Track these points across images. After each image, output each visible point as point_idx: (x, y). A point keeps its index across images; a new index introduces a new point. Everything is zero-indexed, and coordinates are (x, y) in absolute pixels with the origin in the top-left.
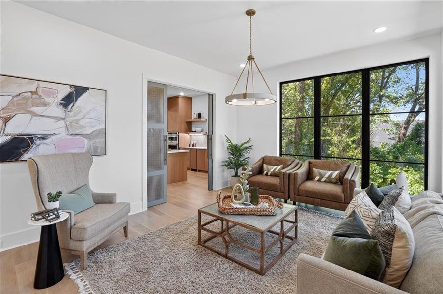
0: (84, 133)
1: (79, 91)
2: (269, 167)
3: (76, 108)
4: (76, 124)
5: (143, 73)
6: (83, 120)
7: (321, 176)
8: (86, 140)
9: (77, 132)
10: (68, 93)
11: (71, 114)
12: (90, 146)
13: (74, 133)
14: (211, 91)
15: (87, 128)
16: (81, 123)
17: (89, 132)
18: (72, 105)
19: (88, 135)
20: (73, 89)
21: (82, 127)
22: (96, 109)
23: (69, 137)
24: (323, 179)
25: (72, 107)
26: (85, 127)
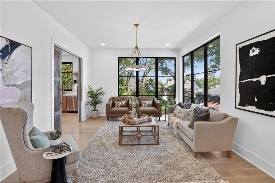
0: (17, 84)
1: (13, 45)
2: (119, 102)
3: (11, 61)
4: (11, 75)
5: (51, 38)
6: (16, 72)
7: (145, 104)
8: (19, 91)
9: (12, 83)
10: (4, 46)
11: (7, 65)
12: (22, 96)
13: (9, 83)
14: (81, 57)
15: (19, 80)
16: (14, 74)
17: (20, 83)
18: (8, 57)
19: (20, 85)
20: (8, 43)
21: (16, 79)
22: (25, 63)
23: (6, 87)
24: (146, 105)
25: (8, 60)
26: (18, 78)
